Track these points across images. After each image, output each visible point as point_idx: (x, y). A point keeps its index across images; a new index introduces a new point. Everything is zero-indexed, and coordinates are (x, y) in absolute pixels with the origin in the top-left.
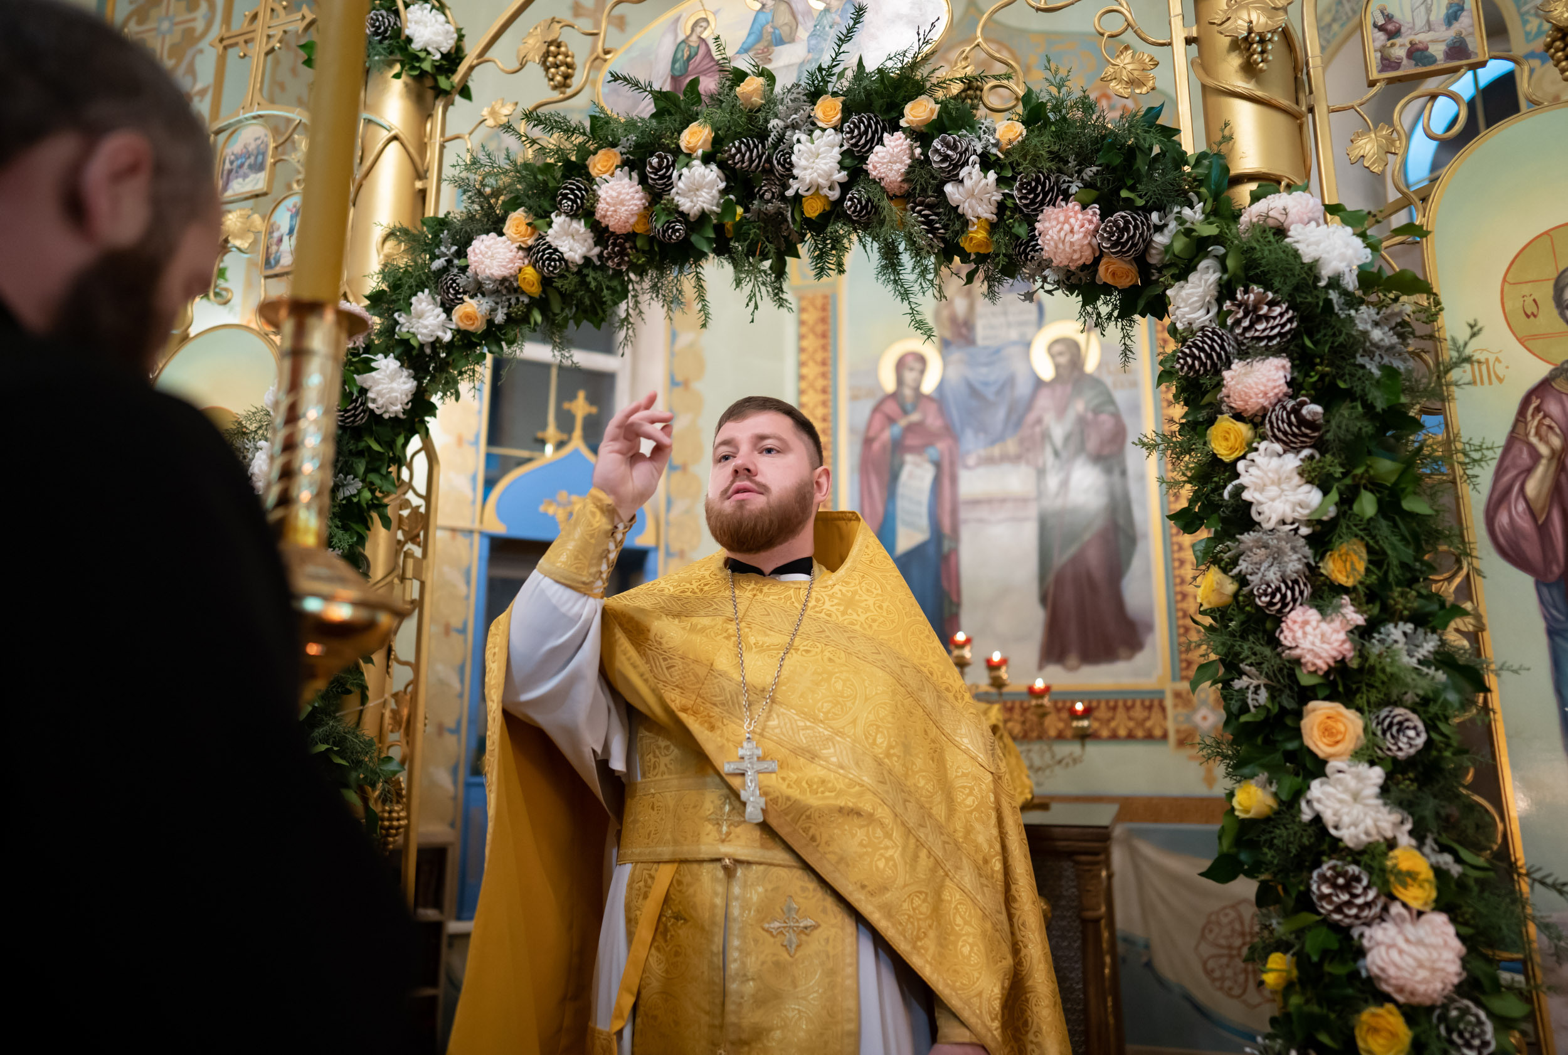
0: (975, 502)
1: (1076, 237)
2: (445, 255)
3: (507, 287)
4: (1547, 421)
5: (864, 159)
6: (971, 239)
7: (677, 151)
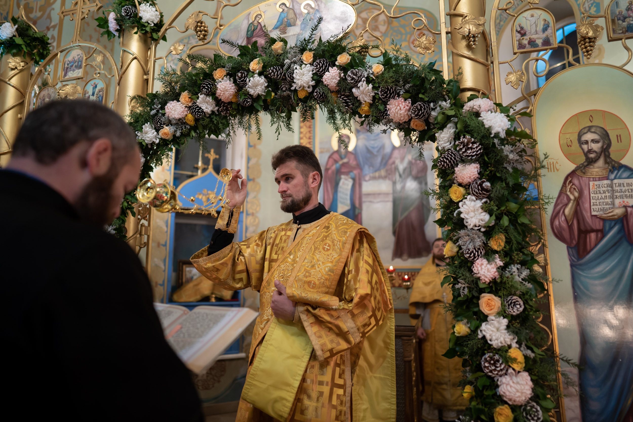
0: (368, 195)
1: (402, 112)
2: (156, 108)
3: (181, 122)
4: (574, 186)
5: (321, 76)
6: (363, 109)
7: (248, 71)
